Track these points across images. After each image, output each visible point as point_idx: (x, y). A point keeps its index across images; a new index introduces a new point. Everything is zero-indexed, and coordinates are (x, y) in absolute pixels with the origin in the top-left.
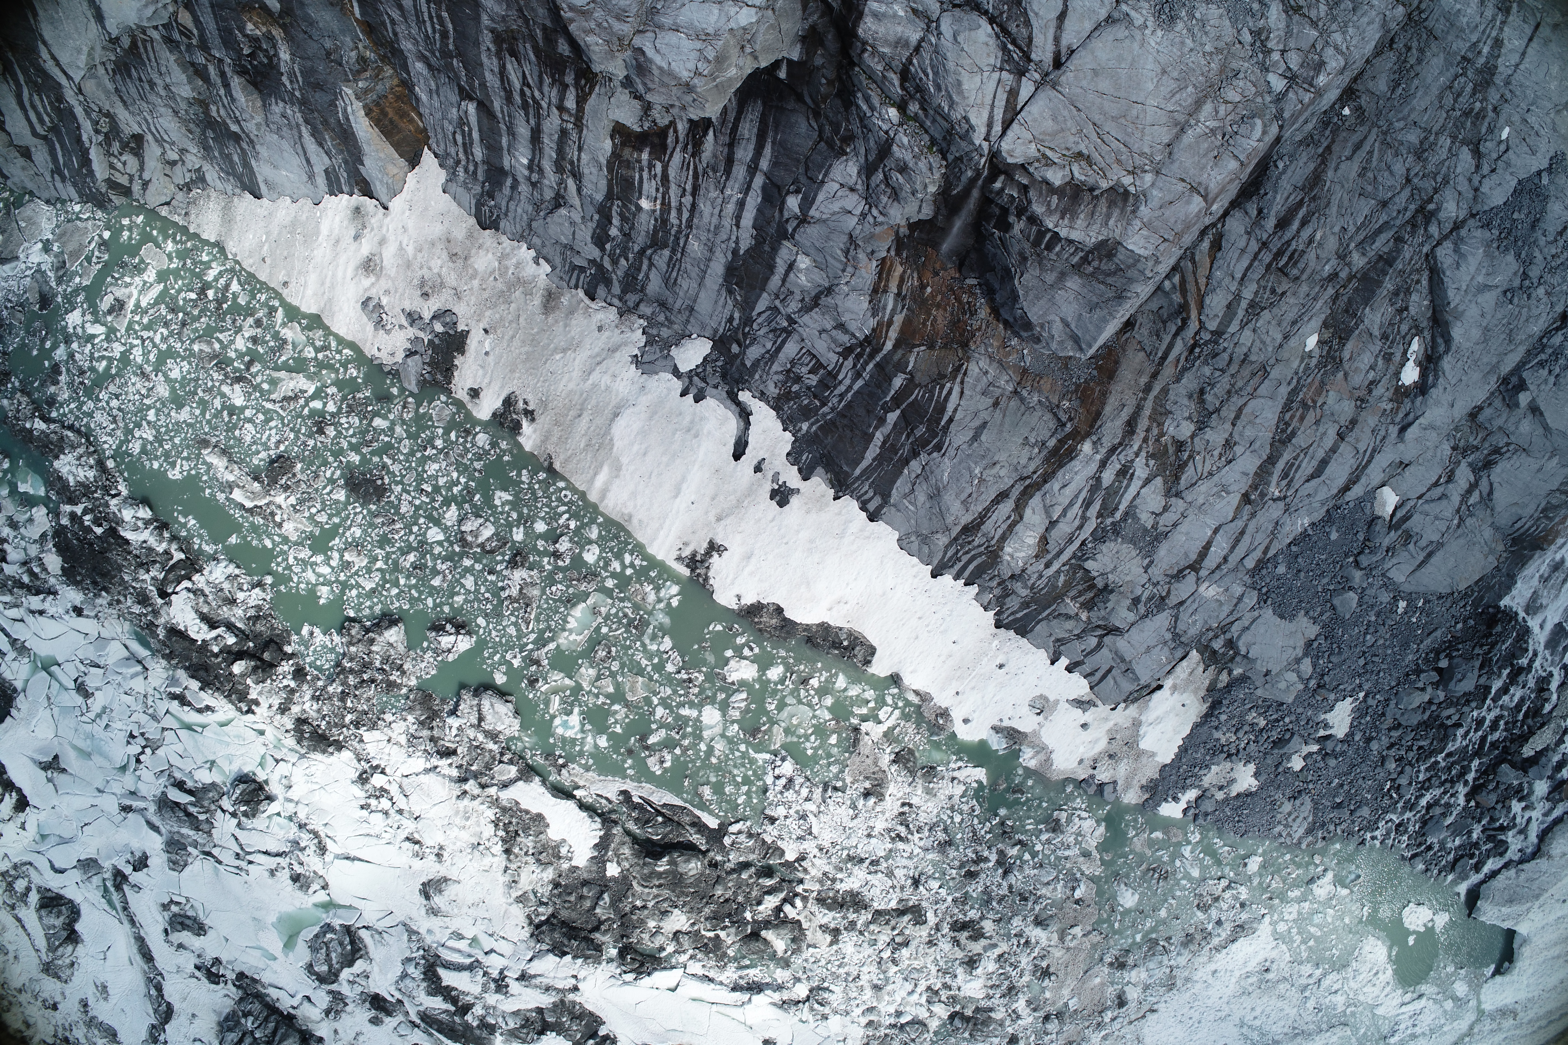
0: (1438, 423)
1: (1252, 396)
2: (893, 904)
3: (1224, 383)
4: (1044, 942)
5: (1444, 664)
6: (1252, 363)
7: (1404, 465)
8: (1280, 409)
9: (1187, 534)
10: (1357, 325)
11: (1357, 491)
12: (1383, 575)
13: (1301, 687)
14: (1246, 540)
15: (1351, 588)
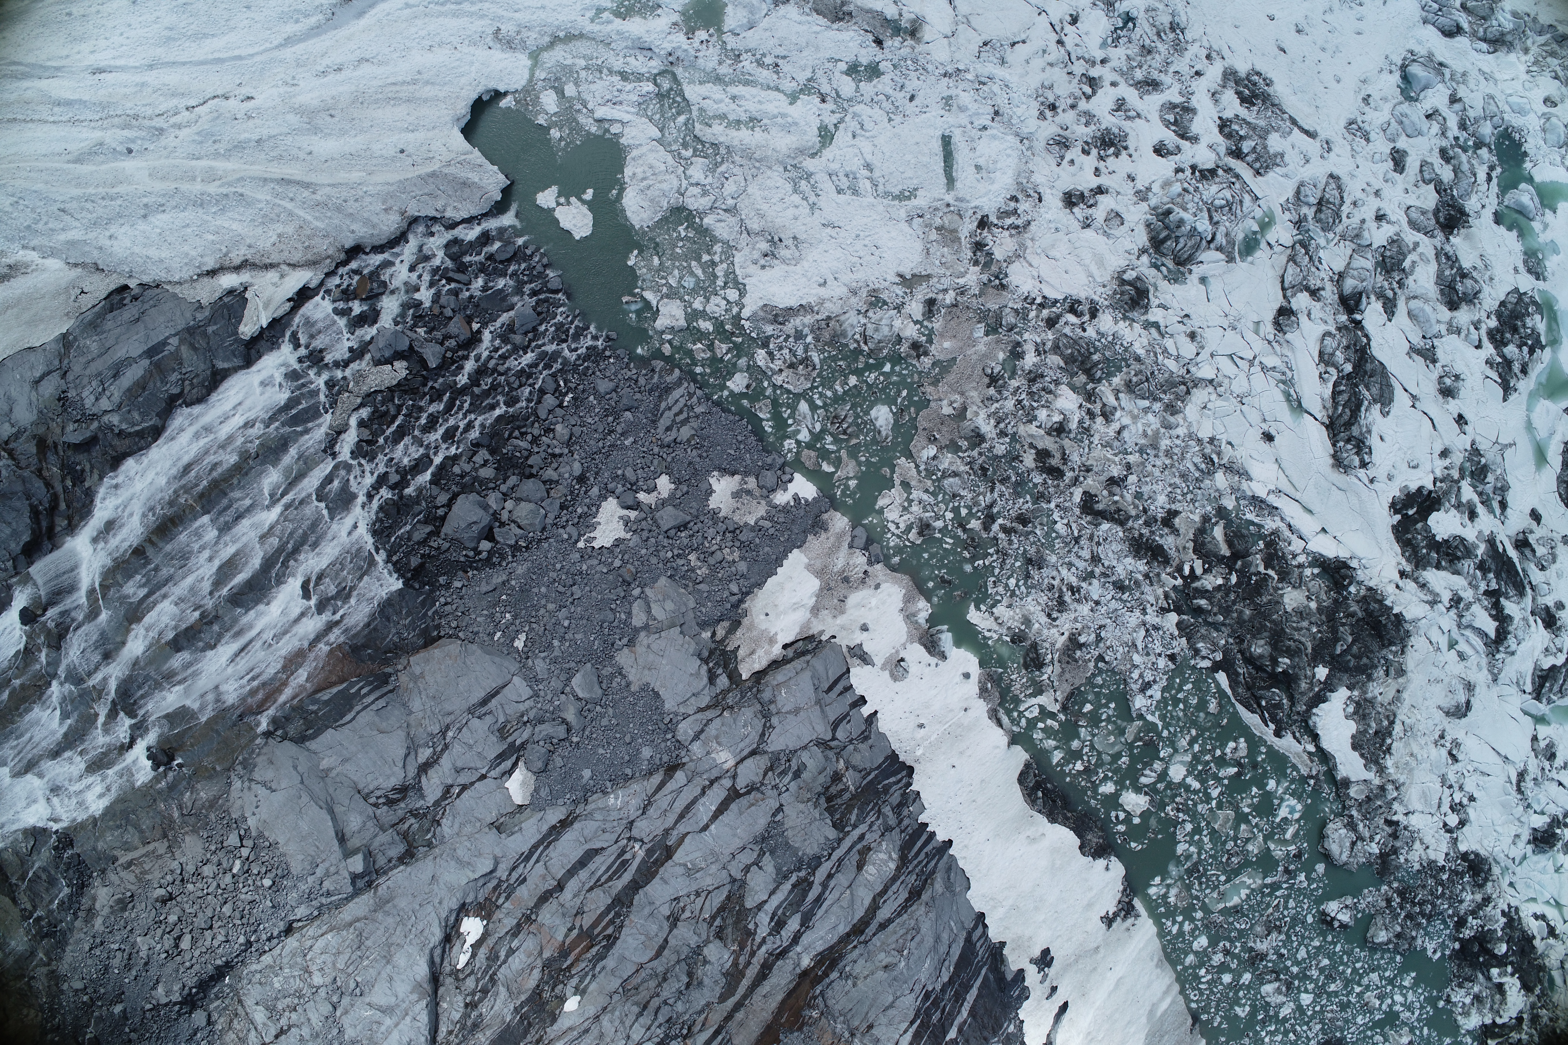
0: (453, 863)
1: (641, 966)
2: (1105, 526)
3: (668, 991)
4: (983, 414)
5: (485, 545)
6: (636, 1004)
7: (498, 827)
8: (619, 942)
9: (734, 835)
10: (522, 1006)
11: (554, 816)
12: (536, 695)
13: (647, 590)
14: (680, 805)
15: (579, 699)
